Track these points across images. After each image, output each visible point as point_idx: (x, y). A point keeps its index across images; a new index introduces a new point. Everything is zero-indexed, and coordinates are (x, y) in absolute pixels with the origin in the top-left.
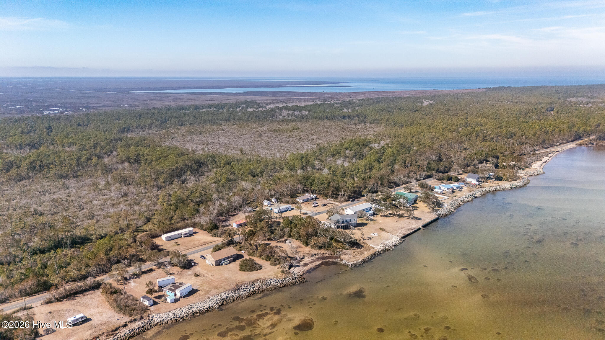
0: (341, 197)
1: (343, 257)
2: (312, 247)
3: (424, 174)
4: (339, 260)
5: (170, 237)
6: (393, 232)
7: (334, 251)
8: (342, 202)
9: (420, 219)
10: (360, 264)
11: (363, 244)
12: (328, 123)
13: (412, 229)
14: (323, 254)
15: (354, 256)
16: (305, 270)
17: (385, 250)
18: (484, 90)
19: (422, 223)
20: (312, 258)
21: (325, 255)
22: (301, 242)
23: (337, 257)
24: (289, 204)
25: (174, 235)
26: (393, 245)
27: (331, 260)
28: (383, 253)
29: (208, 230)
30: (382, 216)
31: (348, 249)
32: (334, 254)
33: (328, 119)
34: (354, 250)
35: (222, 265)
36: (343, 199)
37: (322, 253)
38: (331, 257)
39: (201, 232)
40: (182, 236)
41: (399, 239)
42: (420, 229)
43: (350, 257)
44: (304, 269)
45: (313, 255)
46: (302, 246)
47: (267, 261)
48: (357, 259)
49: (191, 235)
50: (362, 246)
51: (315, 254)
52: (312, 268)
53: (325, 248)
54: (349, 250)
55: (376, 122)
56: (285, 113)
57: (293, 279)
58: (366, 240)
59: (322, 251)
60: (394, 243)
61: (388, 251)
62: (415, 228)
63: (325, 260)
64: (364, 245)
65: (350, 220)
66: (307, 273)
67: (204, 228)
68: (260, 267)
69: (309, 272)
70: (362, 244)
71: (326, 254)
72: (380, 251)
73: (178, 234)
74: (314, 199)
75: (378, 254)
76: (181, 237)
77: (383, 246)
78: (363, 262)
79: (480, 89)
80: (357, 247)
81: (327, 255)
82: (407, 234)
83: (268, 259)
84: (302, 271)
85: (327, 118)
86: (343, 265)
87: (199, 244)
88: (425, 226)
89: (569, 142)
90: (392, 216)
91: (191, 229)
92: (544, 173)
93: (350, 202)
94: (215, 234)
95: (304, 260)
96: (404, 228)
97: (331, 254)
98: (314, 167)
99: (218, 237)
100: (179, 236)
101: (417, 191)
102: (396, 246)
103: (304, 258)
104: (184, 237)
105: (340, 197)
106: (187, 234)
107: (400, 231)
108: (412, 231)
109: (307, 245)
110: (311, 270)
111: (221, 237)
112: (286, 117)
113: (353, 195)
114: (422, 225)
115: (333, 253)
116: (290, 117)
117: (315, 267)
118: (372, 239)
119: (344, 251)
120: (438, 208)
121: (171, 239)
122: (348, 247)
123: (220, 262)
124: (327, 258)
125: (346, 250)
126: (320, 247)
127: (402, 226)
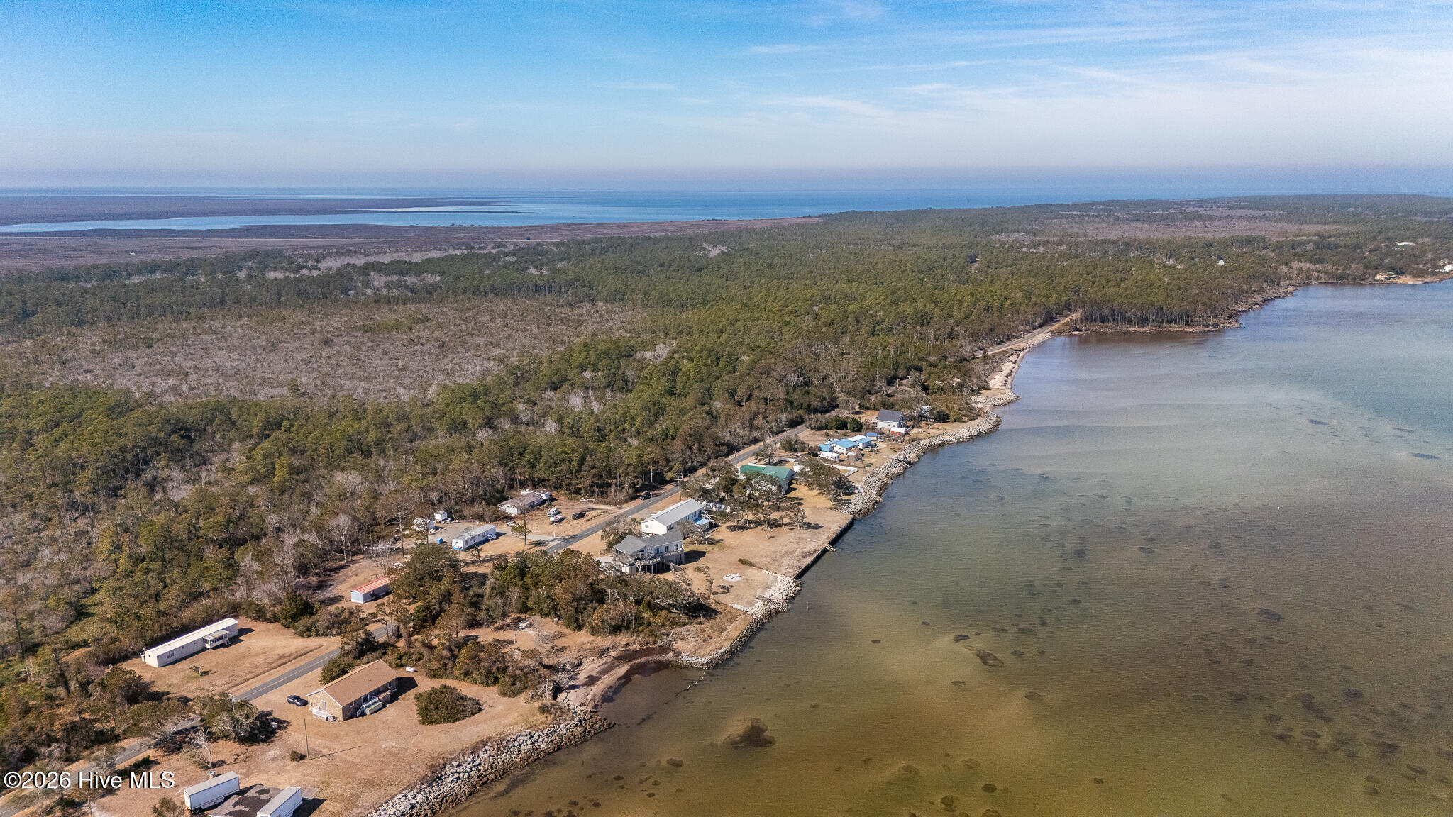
0: (615, 491)
1: (679, 645)
2: (594, 631)
3: (784, 418)
4: (671, 654)
5: (170, 654)
6: (774, 564)
7: (652, 634)
8: (621, 503)
9: (817, 527)
10: (727, 659)
11: (715, 605)
12: (500, 305)
13: (811, 555)
14: (627, 645)
15: (705, 640)
16: (595, 695)
17: (772, 615)
18: (820, 220)
19: (826, 536)
20: (604, 660)
21: (631, 647)
22: (560, 622)
23: (665, 649)
24: (485, 521)
25: (183, 647)
26: (785, 598)
27: (650, 659)
28: (769, 622)
29: (283, 621)
30: (729, 528)
31: (685, 625)
32: (655, 643)
33: (497, 294)
34: (700, 623)
35: (363, 714)
36: (621, 496)
37: (624, 643)
38: (649, 652)
39: (260, 627)
40: (208, 646)
41: (791, 582)
42: (825, 551)
43: (695, 643)
44: (592, 693)
45: (603, 652)
46: (567, 631)
47: (488, 685)
48: (713, 645)
49: (233, 639)
50: (717, 612)
51: (608, 649)
52: (611, 687)
53: (628, 628)
54: (688, 627)
55: (618, 297)
56: (379, 280)
57: (576, 725)
58: (717, 593)
59: (623, 639)
60: (784, 593)
61: (779, 615)
62: (815, 551)
63: (637, 661)
64: (720, 609)
65: (667, 548)
66: (603, 703)
67: (269, 615)
68: (477, 708)
69: (607, 698)
70: (713, 607)
71: (634, 644)
72: (761, 619)
73: (195, 642)
74: (548, 503)
75: (758, 627)
76: (205, 649)
77: (765, 605)
78: (733, 652)
79: (809, 216)
80: (704, 616)
81: (637, 647)
82: (803, 567)
83: (491, 679)
84: (589, 697)
85: (494, 291)
86: (686, 667)
87: (270, 664)
88: (833, 542)
89: (1035, 328)
90: (752, 525)
91: (230, 622)
92: (1018, 398)
93: (639, 502)
94: (309, 630)
95: (582, 667)
96: (792, 553)
97: (648, 643)
98: (515, 420)
99: (317, 635)
100: (199, 647)
101: (783, 459)
102: (790, 599)
103: (581, 664)
104: (213, 648)
105: (613, 491)
106: (221, 638)
107: (785, 561)
108: (811, 559)
109: (579, 627)
110: (610, 694)
111: (327, 635)
112: (384, 291)
113: (640, 482)
114: (828, 541)
115: (651, 640)
116: (395, 292)
117: (618, 683)
118: (731, 589)
119: (678, 629)
120: (844, 497)
121: (172, 659)
122: (684, 618)
123: (357, 709)
124: (638, 654)
125: (680, 626)
126: (616, 629)
127: (785, 548)
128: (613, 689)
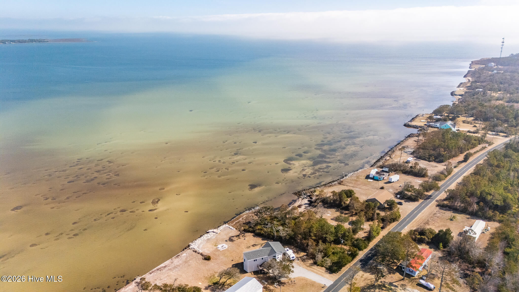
13: (158, 269)
26: (203, 236)
44: (300, 202)
62: (153, 272)
66: (296, 200)
69: (295, 201)
72: (224, 224)
82: (173, 258)
84: (300, 201)
96: (171, 268)
107: (180, 262)
110: (293, 202)
128: (292, 204)
